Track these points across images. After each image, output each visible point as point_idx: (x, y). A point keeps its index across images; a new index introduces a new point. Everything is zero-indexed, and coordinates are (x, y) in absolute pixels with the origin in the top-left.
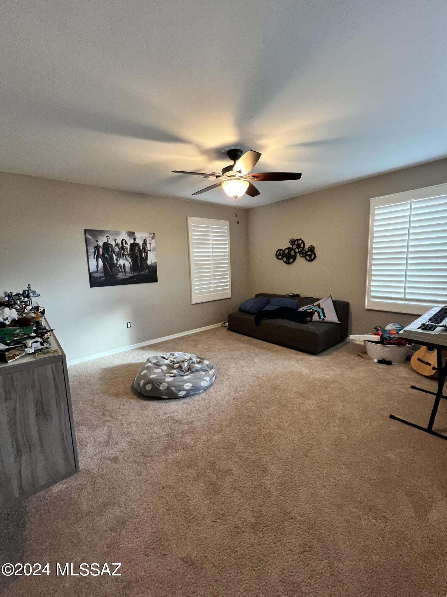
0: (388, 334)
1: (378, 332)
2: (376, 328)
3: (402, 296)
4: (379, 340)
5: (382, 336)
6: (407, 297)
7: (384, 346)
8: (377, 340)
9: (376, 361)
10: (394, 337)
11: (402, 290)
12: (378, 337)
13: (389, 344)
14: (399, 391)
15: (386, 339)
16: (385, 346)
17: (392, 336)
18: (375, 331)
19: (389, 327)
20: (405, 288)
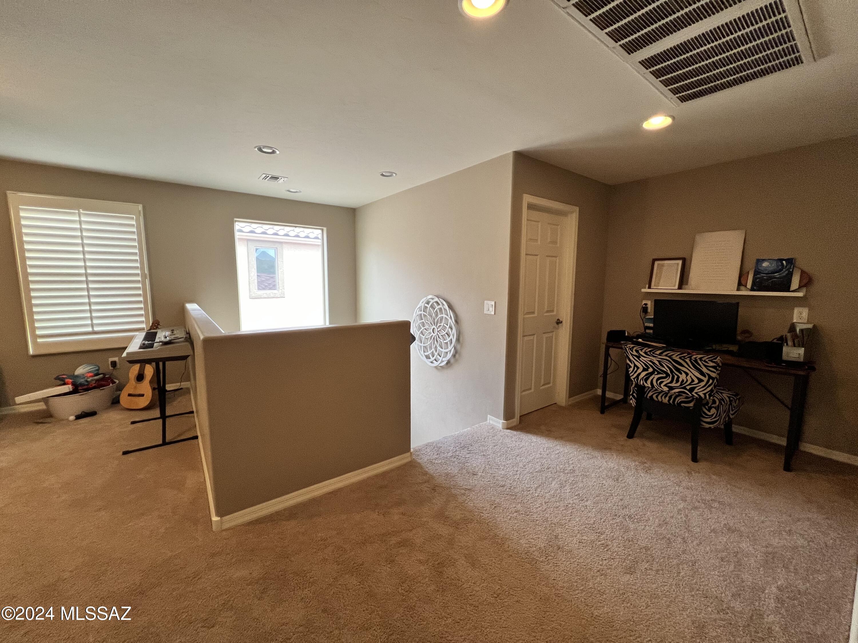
0: (82, 379)
1: (64, 381)
2: (57, 378)
3: (90, 329)
4: (71, 390)
5: (73, 384)
6: (96, 329)
7: (80, 395)
8: (68, 391)
9: (72, 418)
10: (92, 380)
11: (89, 322)
12: (68, 387)
13: (87, 390)
14: (120, 432)
15: (81, 385)
16: (83, 394)
17: (89, 380)
18: (58, 381)
19: (80, 371)
20: (91, 318)
